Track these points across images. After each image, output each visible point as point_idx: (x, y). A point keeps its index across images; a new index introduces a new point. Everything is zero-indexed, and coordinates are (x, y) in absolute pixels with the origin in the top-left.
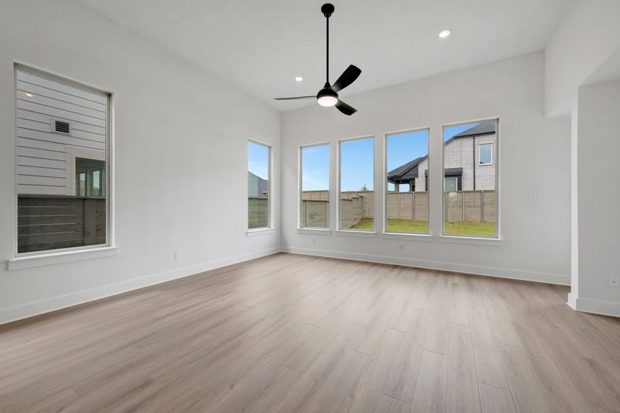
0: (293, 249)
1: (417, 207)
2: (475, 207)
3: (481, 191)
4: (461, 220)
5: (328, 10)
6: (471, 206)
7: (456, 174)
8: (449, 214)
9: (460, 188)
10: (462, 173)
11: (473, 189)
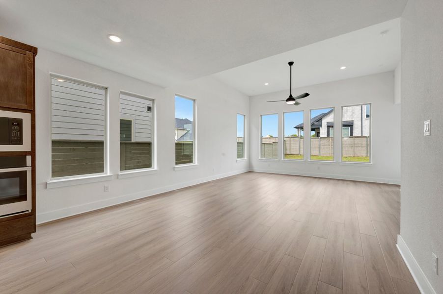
0: (256, 169)
1: (322, 147)
2: (362, 147)
3: (366, 137)
4: (352, 156)
5: (291, 64)
6: (359, 147)
7: (349, 125)
8: (344, 152)
9: (351, 134)
10: (353, 124)
11: (361, 135)
